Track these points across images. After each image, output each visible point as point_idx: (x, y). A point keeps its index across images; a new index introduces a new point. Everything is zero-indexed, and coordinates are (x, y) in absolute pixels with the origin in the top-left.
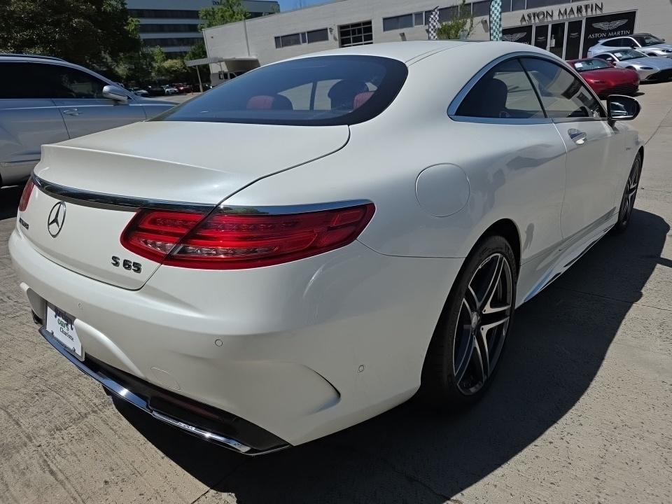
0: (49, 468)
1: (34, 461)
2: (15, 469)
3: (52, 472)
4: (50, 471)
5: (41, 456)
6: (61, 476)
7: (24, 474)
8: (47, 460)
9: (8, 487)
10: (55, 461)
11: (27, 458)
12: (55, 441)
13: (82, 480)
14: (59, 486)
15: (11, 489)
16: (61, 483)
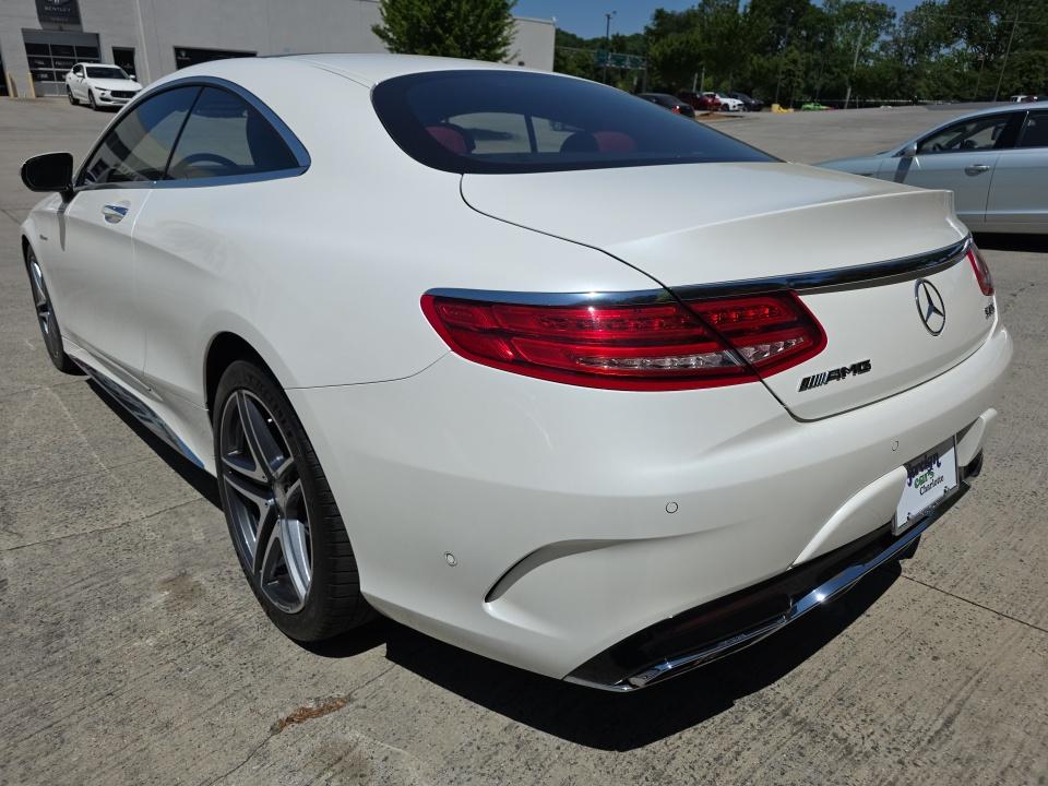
0: (941, 729)
1: (939, 756)
2: (966, 776)
3: (949, 722)
4: (948, 727)
5: (924, 750)
6: (951, 709)
7: (970, 759)
8: (926, 739)
9: (1006, 769)
10: (926, 727)
11: (936, 769)
12: (880, 743)
13: (945, 684)
14: (967, 705)
15: (1007, 761)
16: (960, 705)
